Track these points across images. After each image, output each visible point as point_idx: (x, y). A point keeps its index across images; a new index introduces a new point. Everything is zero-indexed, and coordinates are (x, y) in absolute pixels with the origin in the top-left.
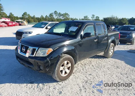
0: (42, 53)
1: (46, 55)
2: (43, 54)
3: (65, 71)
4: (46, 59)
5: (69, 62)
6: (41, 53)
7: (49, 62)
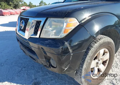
0: (54, 31)
1: (63, 35)
2: (55, 33)
3: (97, 67)
4: (63, 44)
5: (107, 50)
6: (52, 30)
7: (71, 51)
